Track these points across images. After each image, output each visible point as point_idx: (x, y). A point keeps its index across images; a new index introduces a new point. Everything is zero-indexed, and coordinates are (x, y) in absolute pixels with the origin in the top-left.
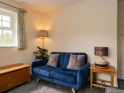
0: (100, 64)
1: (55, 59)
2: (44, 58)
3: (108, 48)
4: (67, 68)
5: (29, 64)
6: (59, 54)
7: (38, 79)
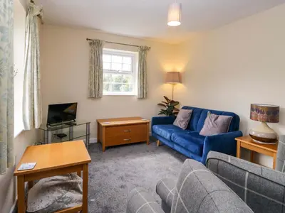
0: (259, 135)
1: (185, 118)
2: (171, 114)
3: (279, 107)
4: (200, 134)
5: (148, 119)
6: (191, 111)
7: (158, 141)
